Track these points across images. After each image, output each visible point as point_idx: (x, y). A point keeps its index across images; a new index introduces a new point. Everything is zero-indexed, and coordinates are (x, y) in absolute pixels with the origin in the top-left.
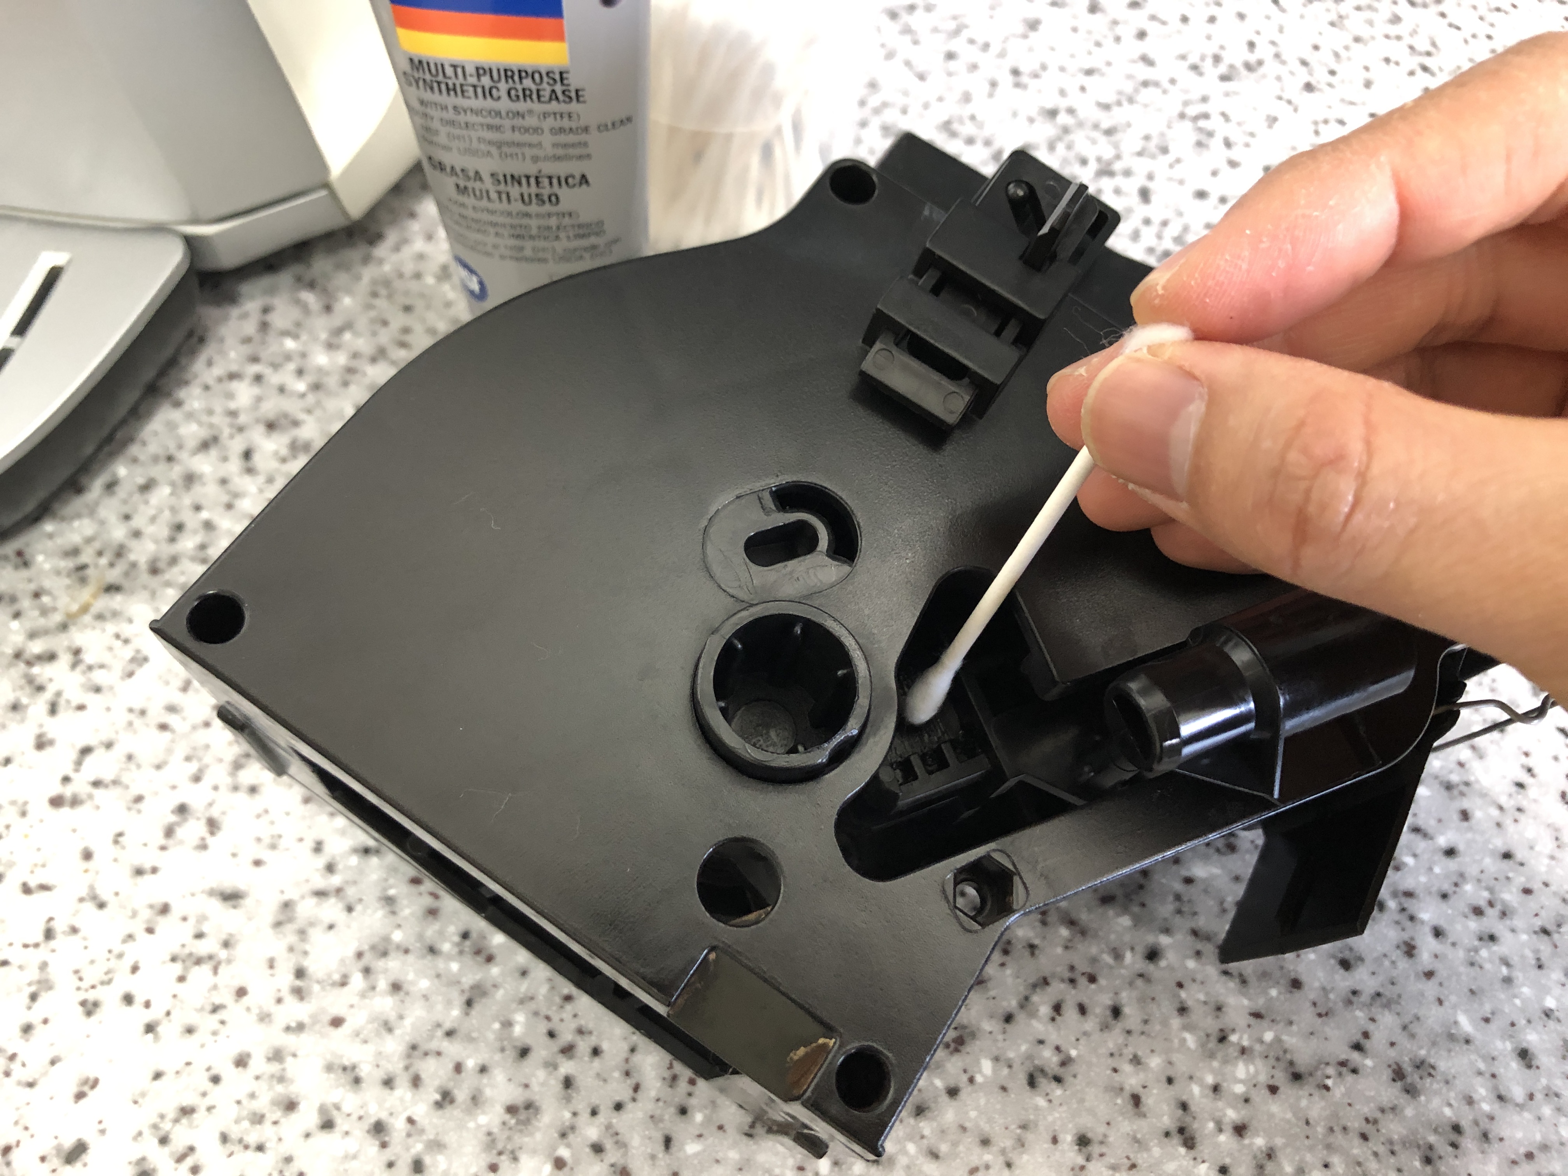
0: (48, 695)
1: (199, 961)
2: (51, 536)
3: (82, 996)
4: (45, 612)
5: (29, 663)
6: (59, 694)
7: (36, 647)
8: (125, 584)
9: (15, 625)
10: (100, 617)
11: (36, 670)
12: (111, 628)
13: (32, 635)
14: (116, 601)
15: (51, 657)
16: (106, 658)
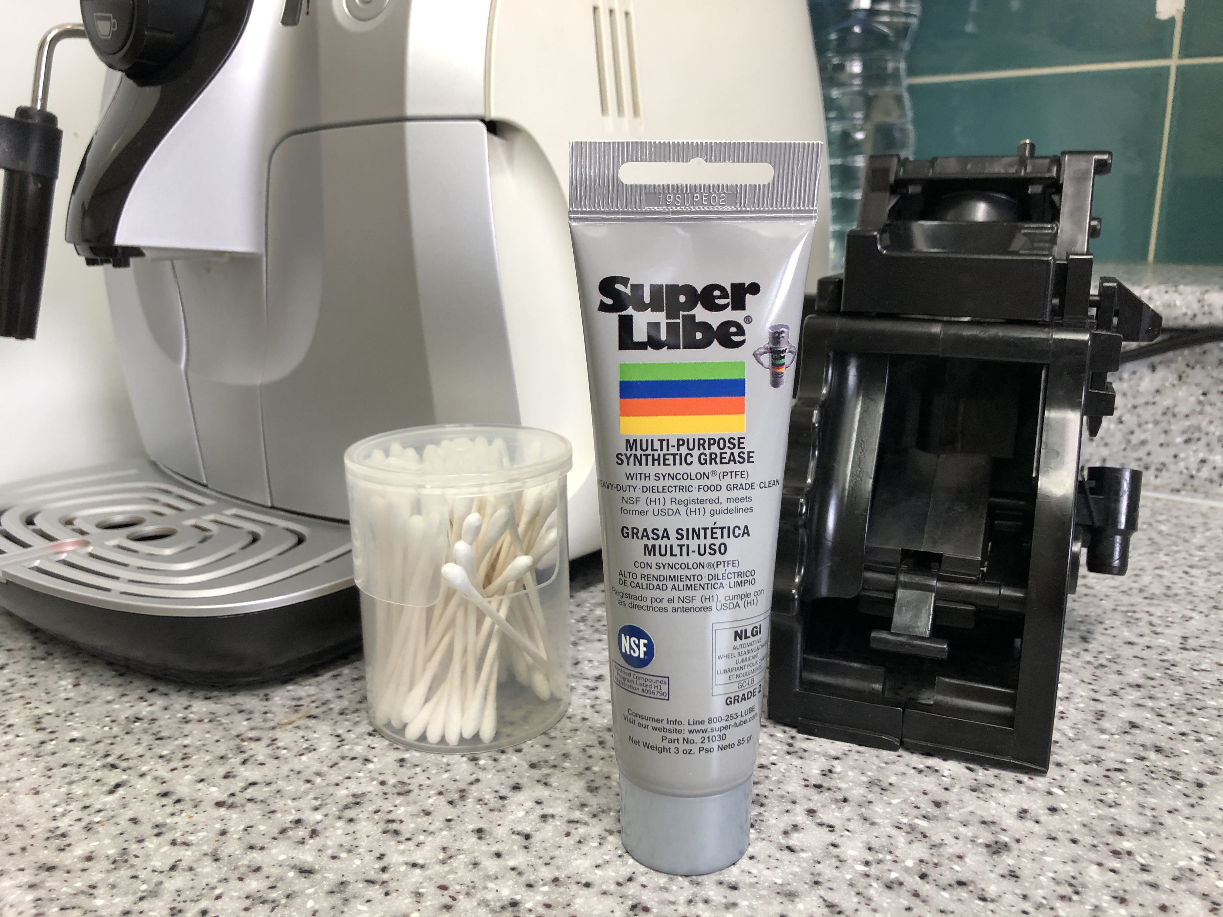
0: (245, 756)
1: (264, 902)
2: (289, 691)
3: (175, 904)
4: (265, 720)
5: (243, 740)
6: (252, 756)
7: (251, 734)
8: (322, 716)
9: (245, 723)
10: (298, 727)
11: (245, 743)
12: (301, 733)
13: (252, 729)
14: (312, 722)
15: (258, 740)
16: (291, 745)
